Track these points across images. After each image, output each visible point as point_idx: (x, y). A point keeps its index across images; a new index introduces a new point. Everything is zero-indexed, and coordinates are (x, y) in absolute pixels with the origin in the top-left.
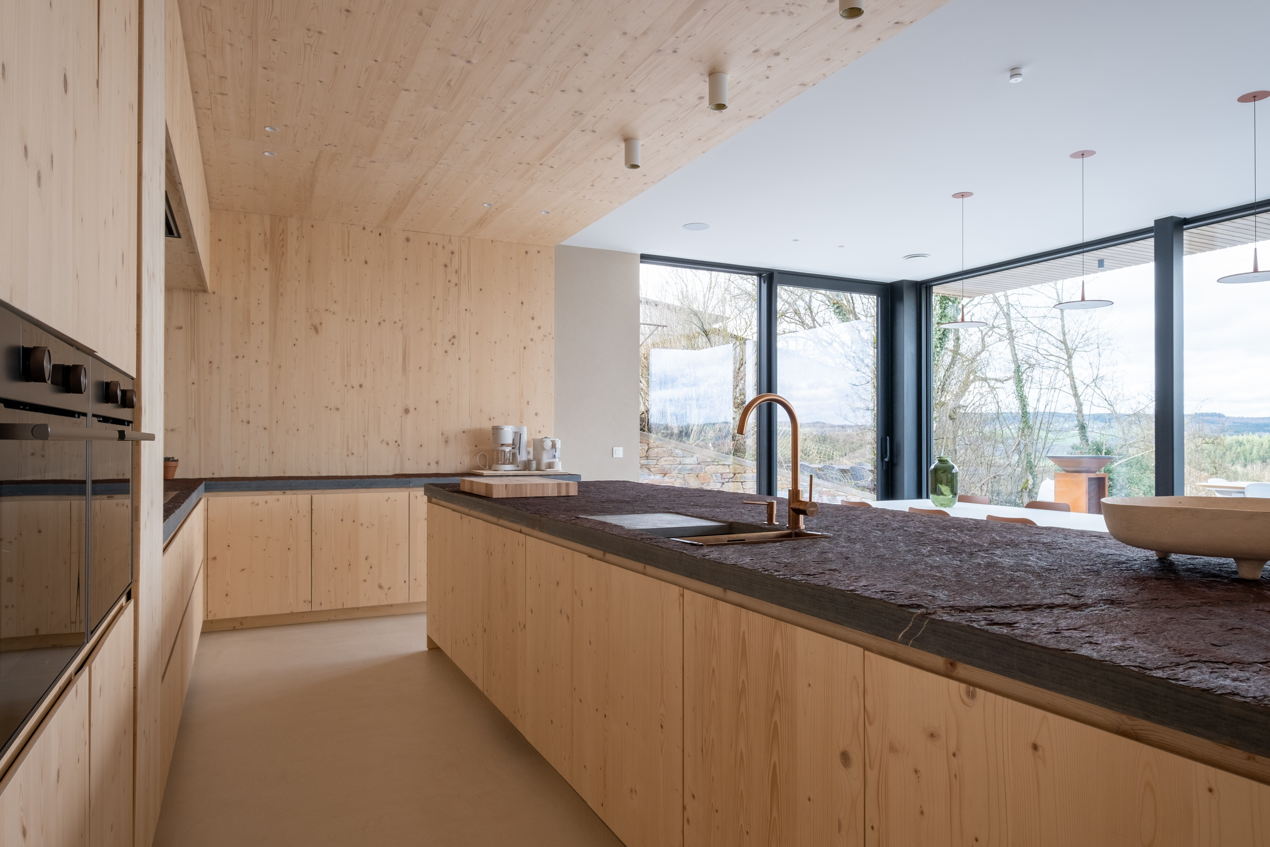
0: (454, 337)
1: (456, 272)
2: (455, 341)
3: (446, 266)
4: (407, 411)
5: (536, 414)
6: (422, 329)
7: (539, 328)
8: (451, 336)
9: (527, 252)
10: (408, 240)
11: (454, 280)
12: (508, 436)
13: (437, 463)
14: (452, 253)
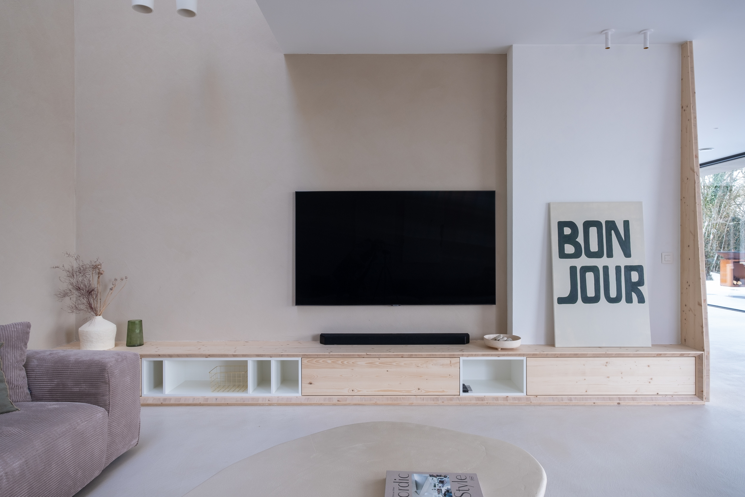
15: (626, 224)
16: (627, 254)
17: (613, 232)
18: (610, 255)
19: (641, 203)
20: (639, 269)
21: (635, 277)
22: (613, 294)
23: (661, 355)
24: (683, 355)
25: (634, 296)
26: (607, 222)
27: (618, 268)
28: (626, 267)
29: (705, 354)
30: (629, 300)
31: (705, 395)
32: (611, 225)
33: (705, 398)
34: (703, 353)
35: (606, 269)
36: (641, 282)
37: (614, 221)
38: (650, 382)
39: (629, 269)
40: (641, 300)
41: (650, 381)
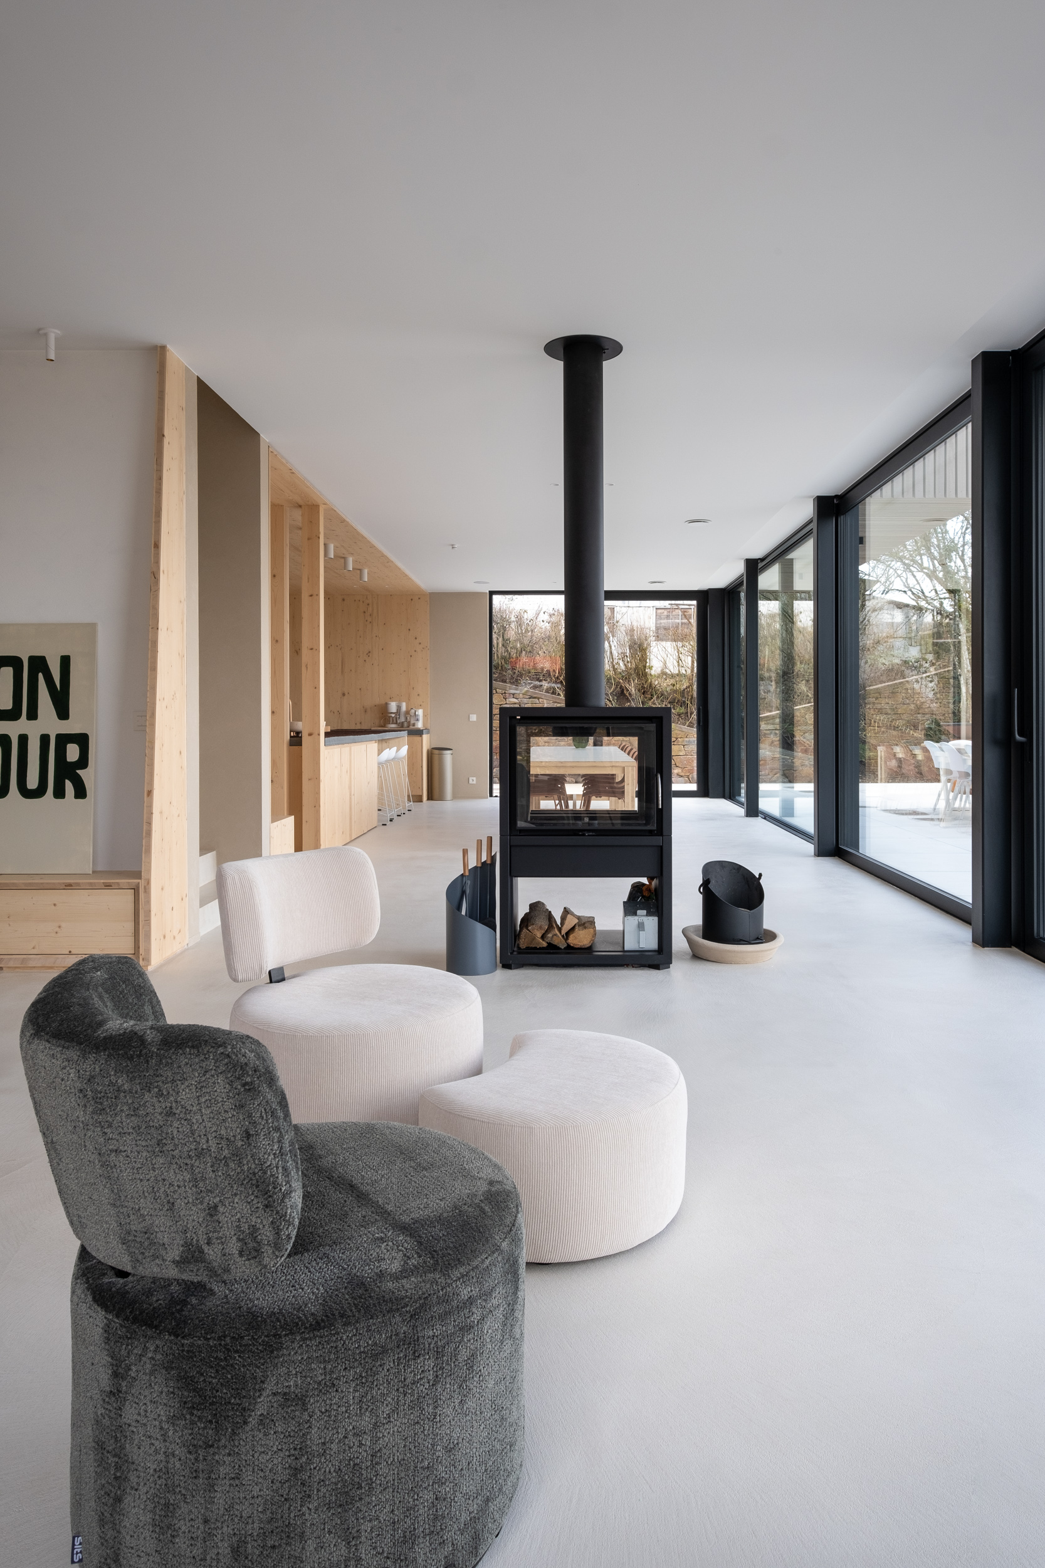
0: (369, 652)
1: (371, 615)
2: (370, 654)
3: (364, 612)
4: (344, 695)
5: (418, 695)
6: (351, 649)
7: (420, 644)
8: (367, 652)
9: (412, 600)
10: (343, 600)
11: (369, 620)
12: (393, 707)
13: (361, 723)
14: (368, 605)
15: (65, 661)
16: (63, 712)
17: (40, 675)
18: (33, 715)
19: (92, 628)
20: (82, 740)
21: (73, 753)
22: (32, 783)
23: (70, 885)
24: (111, 886)
25: (69, 786)
26: (32, 659)
27: (45, 739)
28: (59, 737)
29: (142, 883)
30: (59, 793)
31: (143, 954)
32: (39, 664)
33: (143, 959)
34: (139, 883)
35: (23, 739)
36: (83, 762)
37: (44, 657)
38: (56, 933)
39: (63, 740)
40: (81, 793)
41: (58, 929)
